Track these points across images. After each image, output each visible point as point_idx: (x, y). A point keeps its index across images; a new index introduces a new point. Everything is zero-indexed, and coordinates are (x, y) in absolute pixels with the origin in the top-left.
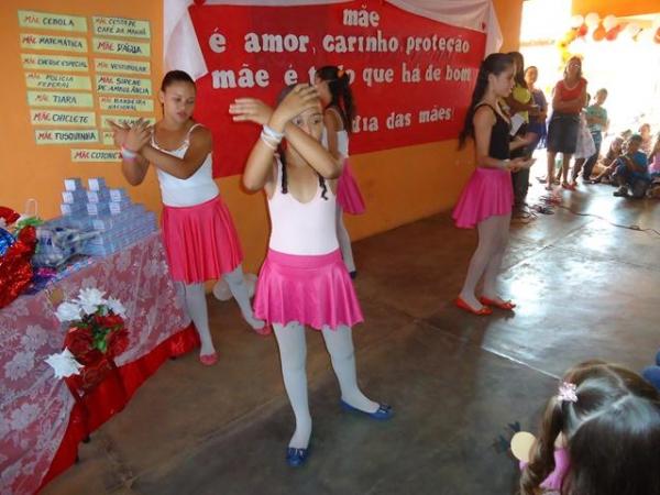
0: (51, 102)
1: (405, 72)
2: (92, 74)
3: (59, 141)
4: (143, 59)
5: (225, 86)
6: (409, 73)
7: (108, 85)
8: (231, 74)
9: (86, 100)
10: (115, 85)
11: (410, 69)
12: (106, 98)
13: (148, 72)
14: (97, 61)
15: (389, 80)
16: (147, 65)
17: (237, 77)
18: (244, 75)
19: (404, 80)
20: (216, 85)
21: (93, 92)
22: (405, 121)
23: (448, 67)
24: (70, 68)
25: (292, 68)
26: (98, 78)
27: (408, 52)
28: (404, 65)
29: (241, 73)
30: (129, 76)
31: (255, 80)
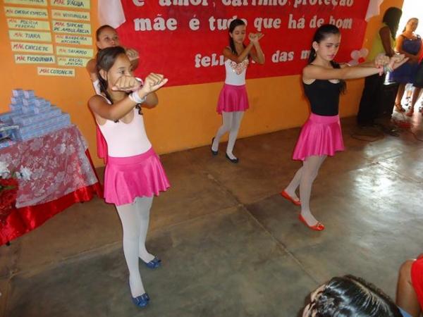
0: (24, 38)
1: (291, 21)
2: (50, 20)
3: (29, 62)
4: (85, 10)
5: (143, 29)
6: (295, 21)
7: (61, 28)
8: (148, 21)
9: (46, 37)
10: (66, 27)
11: (296, 18)
12: (60, 35)
13: (88, 19)
14: (54, 11)
15: (276, 27)
16: (88, 14)
17: (153, 23)
18: (158, 22)
19: (290, 27)
20: (137, 28)
21: (51, 31)
22: (288, 57)
23: (332, 17)
24: (35, 16)
25: (196, 18)
26: (54, 22)
27: (295, 6)
28: (291, 16)
29: (156, 20)
30: (75, 21)
31: (166, 25)
